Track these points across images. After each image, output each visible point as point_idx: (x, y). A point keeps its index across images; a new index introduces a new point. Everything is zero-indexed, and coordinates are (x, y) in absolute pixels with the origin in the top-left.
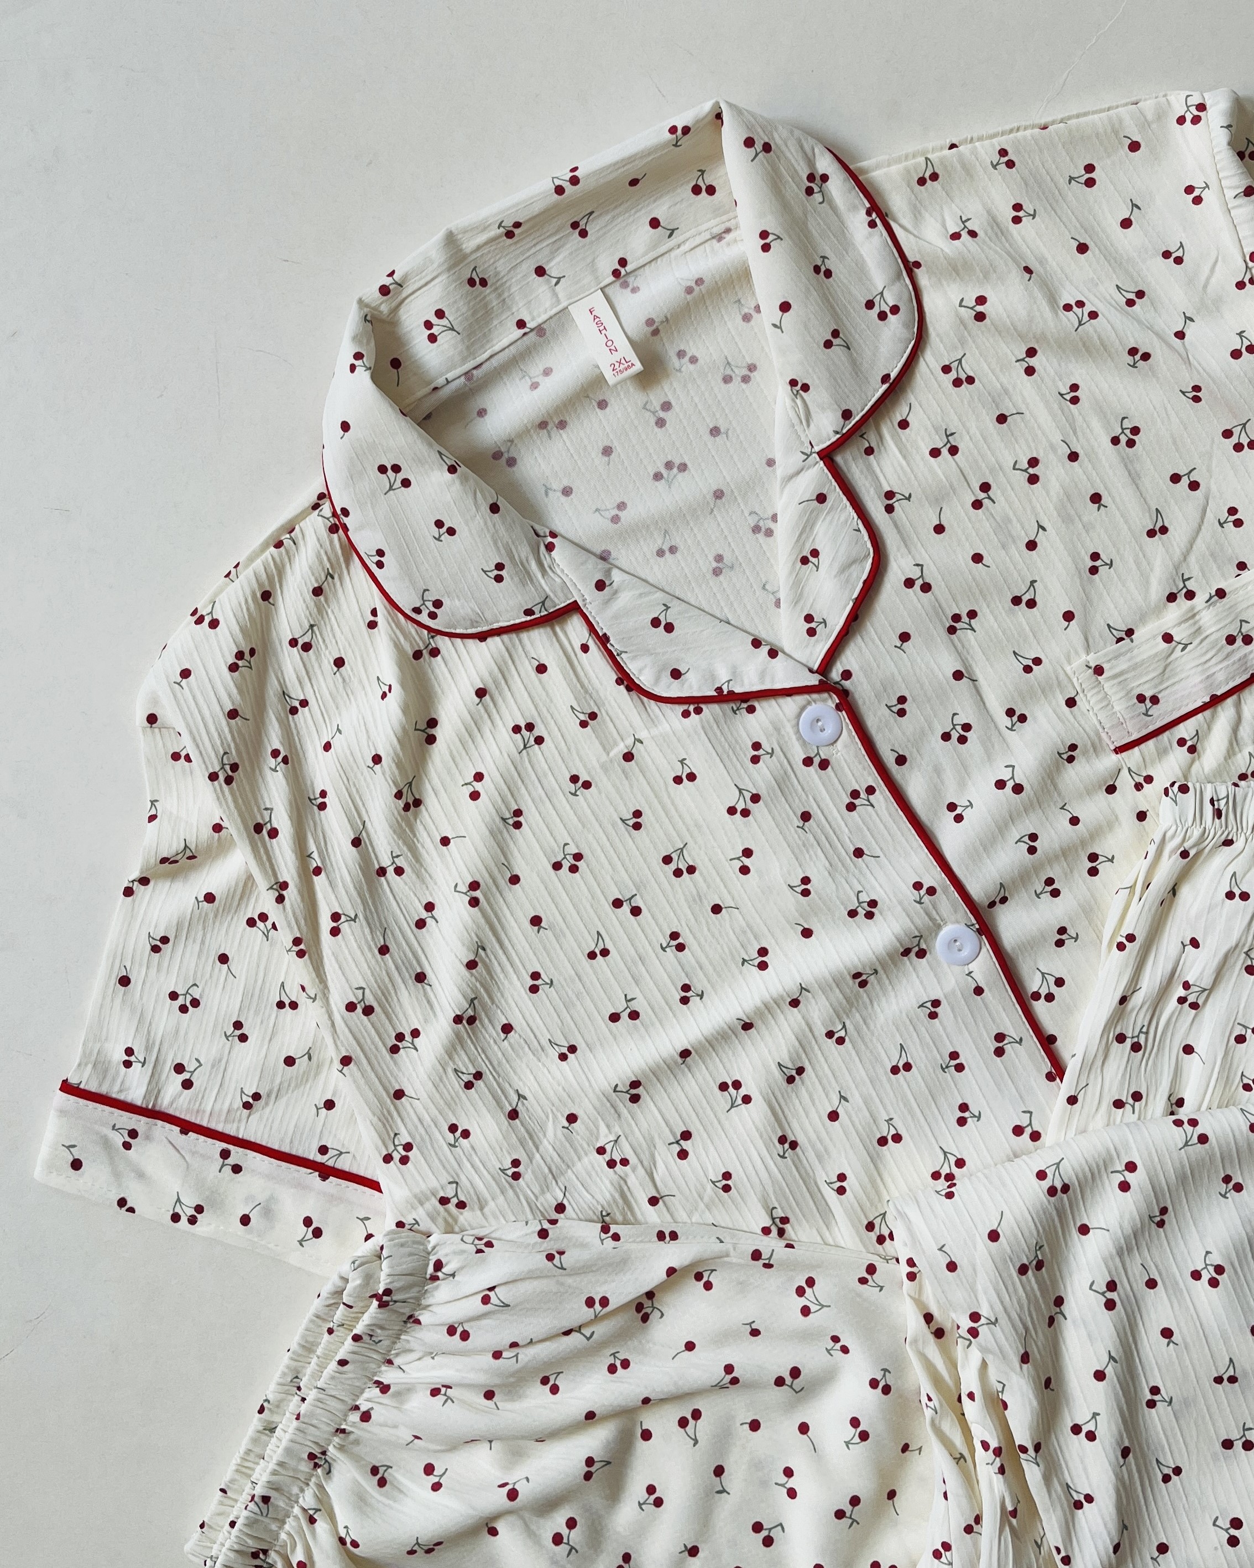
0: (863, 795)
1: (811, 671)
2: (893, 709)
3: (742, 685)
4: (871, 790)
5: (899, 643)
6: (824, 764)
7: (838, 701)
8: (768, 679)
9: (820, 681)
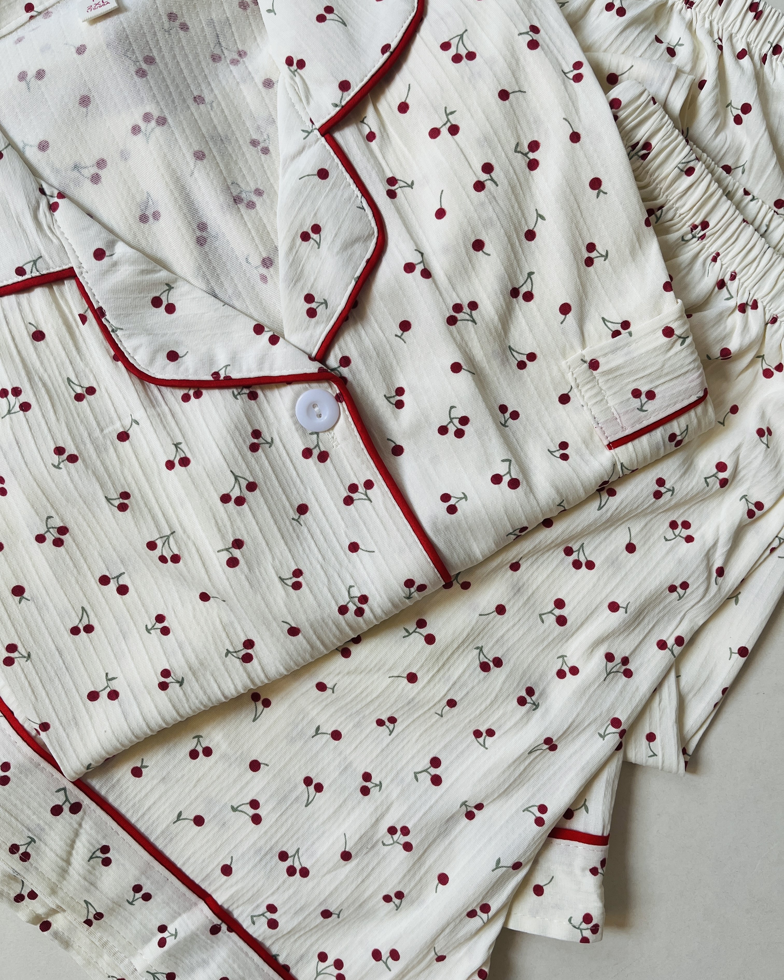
0: (361, 489)
1: (311, 358)
2: (392, 400)
3: (240, 371)
4: (369, 485)
5: (399, 332)
6: (323, 457)
7: (338, 392)
8: (267, 365)
9: (320, 369)
